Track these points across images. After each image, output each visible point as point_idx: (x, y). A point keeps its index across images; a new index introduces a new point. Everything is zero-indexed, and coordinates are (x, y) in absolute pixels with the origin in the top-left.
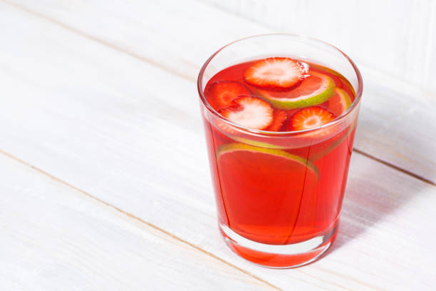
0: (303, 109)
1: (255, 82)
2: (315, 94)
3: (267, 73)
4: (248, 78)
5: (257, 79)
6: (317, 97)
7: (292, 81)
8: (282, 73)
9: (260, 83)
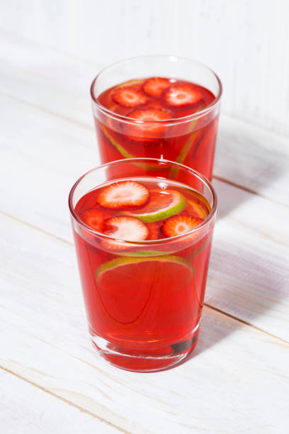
0: (168, 219)
1: (111, 205)
2: (171, 206)
3: (118, 196)
4: (103, 204)
5: (111, 202)
6: (174, 208)
7: (142, 199)
8: (130, 194)
9: (115, 206)
